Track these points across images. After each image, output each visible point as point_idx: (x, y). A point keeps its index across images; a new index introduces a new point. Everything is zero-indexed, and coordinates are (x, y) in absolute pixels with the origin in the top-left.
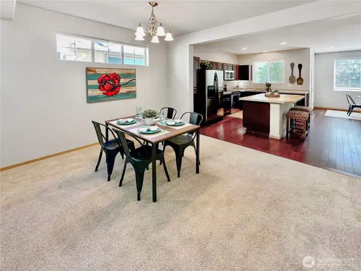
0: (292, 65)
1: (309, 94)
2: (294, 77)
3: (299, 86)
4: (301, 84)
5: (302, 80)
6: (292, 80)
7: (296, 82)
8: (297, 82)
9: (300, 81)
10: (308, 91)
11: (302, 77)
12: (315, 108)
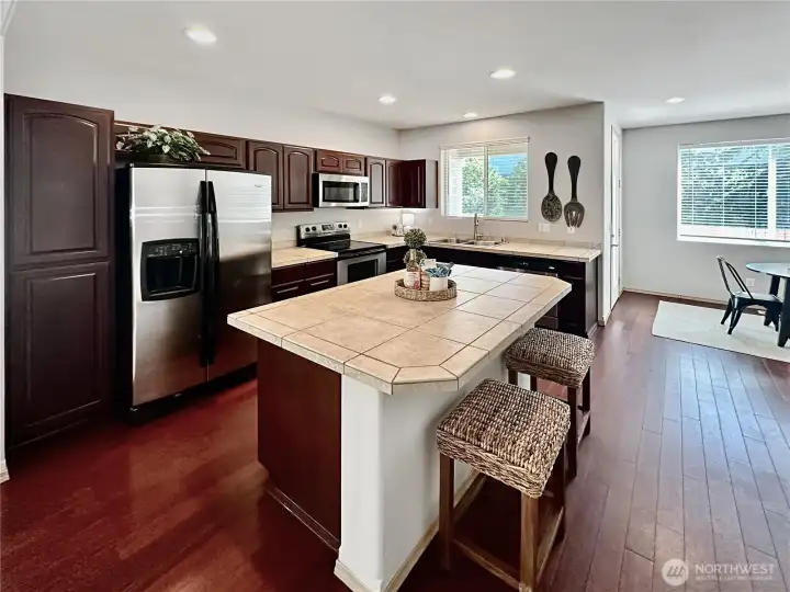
0: (551, 160)
1: (601, 256)
2: (557, 198)
3: (572, 230)
4: (576, 222)
5: (581, 209)
6: (550, 207)
7: (563, 218)
8: (566, 217)
9: (575, 213)
10: (600, 246)
11: (580, 200)
12: (626, 295)
